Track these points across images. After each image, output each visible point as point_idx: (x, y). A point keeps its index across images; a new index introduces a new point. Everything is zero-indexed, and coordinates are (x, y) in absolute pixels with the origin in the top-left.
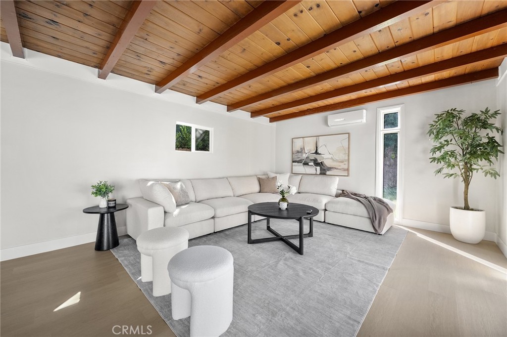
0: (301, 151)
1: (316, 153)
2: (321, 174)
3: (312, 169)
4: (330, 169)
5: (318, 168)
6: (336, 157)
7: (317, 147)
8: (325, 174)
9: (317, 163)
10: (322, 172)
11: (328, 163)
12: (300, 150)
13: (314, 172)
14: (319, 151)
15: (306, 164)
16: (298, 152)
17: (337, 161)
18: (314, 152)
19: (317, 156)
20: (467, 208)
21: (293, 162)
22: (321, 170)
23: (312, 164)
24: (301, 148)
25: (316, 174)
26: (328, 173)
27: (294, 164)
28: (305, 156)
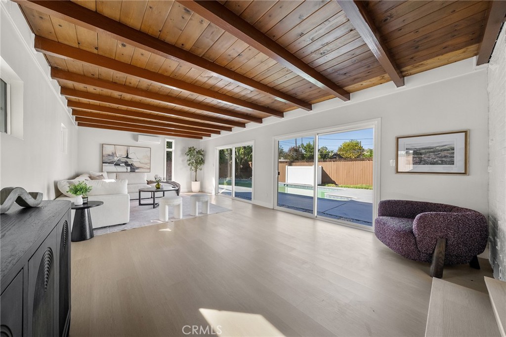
0: (113, 155)
1: (127, 157)
2: (131, 172)
3: (123, 169)
4: (138, 168)
5: (129, 168)
6: (143, 161)
7: (127, 154)
8: (134, 172)
9: (127, 164)
10: (132, 170)
11: (136, 164)
12: (111, 154)
13: (125, 170)
14: (129, 156)
15: (117, 165)
16: (109, 155)
17: (143, 163)
18: (125, 156)
19: (128, 160)
20: (196, 181)
21: (103, 163)
22: (131, 169)
23: (124, 165)
24: (112, 153)
25: (127, 172)
26: (136, 171)
27: (104, 164)
28: (116, 159)
